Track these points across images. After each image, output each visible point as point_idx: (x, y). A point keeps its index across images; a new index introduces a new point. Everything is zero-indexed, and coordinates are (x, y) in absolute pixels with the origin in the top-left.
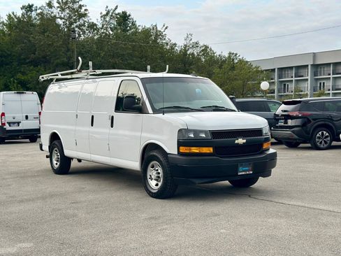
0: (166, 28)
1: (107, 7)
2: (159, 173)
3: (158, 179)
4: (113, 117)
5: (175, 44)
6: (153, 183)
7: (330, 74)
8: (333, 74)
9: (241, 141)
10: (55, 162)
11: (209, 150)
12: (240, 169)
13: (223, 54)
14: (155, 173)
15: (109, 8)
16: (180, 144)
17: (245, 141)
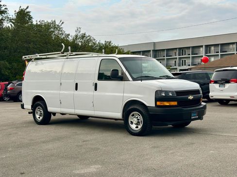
0: (63, 23)
1: (20, 7)
2: (138, 120)
3: (138, 124)
4: (96, 84)
5: (69, 35)
6: (133, 126)
7: (164, 57)
8: (166, 56)
9: (191, 97)
10: (37, 116)
11: (175, 103)
12: (193, 115)
13: (101, 42)
14: (136, 119)
15: (22, 8)
16: (157, 100)
17: (193, 97)
